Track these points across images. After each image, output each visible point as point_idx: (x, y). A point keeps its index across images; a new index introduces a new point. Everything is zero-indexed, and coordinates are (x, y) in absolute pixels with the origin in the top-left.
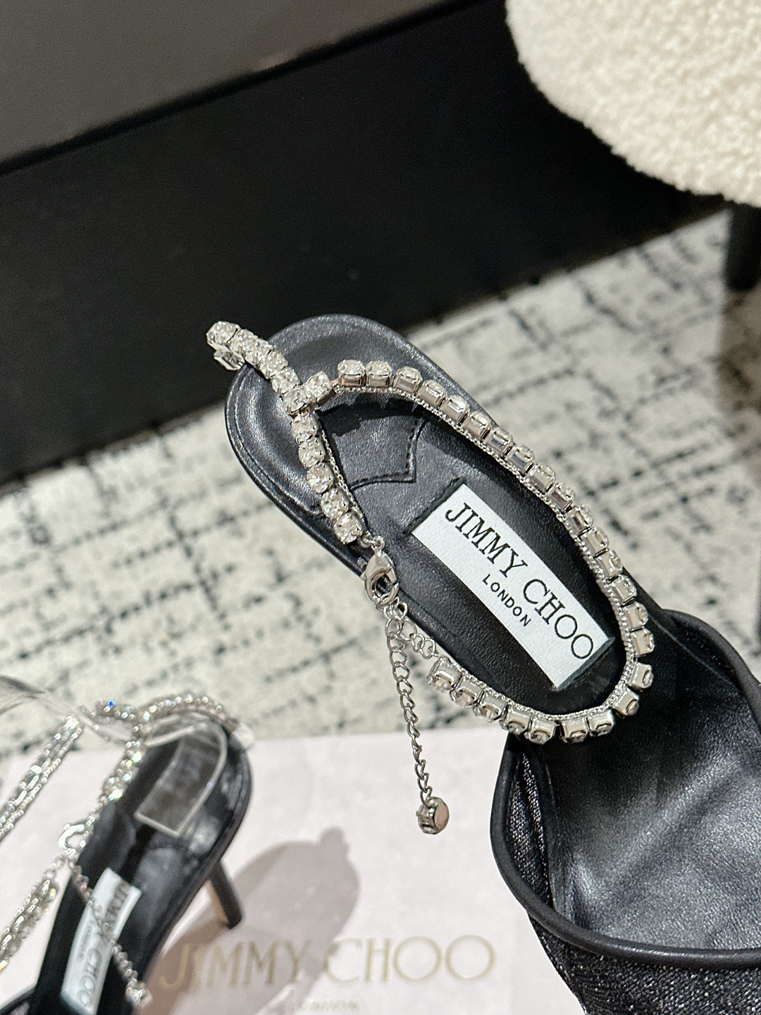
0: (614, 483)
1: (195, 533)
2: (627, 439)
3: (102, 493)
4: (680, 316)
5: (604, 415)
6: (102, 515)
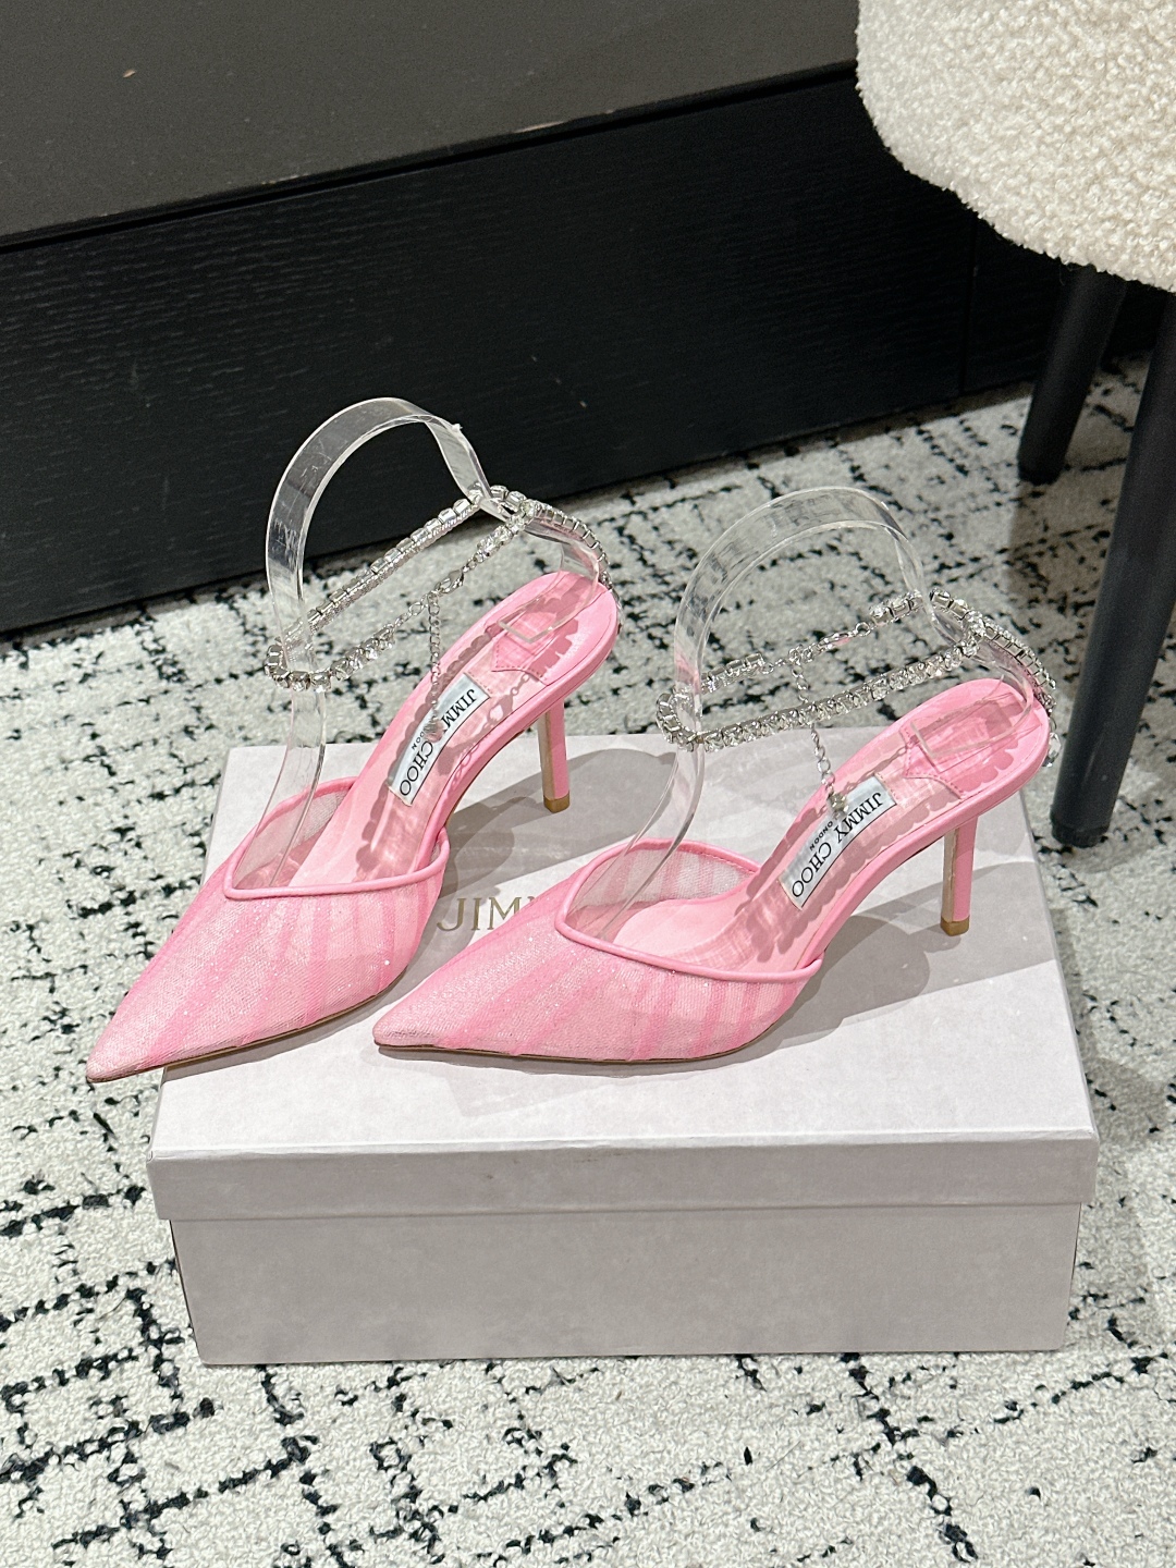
2: (902, 626)
3: (246, 632)
4: (968, 501)
5: (876, 599)
6: (246, 655)
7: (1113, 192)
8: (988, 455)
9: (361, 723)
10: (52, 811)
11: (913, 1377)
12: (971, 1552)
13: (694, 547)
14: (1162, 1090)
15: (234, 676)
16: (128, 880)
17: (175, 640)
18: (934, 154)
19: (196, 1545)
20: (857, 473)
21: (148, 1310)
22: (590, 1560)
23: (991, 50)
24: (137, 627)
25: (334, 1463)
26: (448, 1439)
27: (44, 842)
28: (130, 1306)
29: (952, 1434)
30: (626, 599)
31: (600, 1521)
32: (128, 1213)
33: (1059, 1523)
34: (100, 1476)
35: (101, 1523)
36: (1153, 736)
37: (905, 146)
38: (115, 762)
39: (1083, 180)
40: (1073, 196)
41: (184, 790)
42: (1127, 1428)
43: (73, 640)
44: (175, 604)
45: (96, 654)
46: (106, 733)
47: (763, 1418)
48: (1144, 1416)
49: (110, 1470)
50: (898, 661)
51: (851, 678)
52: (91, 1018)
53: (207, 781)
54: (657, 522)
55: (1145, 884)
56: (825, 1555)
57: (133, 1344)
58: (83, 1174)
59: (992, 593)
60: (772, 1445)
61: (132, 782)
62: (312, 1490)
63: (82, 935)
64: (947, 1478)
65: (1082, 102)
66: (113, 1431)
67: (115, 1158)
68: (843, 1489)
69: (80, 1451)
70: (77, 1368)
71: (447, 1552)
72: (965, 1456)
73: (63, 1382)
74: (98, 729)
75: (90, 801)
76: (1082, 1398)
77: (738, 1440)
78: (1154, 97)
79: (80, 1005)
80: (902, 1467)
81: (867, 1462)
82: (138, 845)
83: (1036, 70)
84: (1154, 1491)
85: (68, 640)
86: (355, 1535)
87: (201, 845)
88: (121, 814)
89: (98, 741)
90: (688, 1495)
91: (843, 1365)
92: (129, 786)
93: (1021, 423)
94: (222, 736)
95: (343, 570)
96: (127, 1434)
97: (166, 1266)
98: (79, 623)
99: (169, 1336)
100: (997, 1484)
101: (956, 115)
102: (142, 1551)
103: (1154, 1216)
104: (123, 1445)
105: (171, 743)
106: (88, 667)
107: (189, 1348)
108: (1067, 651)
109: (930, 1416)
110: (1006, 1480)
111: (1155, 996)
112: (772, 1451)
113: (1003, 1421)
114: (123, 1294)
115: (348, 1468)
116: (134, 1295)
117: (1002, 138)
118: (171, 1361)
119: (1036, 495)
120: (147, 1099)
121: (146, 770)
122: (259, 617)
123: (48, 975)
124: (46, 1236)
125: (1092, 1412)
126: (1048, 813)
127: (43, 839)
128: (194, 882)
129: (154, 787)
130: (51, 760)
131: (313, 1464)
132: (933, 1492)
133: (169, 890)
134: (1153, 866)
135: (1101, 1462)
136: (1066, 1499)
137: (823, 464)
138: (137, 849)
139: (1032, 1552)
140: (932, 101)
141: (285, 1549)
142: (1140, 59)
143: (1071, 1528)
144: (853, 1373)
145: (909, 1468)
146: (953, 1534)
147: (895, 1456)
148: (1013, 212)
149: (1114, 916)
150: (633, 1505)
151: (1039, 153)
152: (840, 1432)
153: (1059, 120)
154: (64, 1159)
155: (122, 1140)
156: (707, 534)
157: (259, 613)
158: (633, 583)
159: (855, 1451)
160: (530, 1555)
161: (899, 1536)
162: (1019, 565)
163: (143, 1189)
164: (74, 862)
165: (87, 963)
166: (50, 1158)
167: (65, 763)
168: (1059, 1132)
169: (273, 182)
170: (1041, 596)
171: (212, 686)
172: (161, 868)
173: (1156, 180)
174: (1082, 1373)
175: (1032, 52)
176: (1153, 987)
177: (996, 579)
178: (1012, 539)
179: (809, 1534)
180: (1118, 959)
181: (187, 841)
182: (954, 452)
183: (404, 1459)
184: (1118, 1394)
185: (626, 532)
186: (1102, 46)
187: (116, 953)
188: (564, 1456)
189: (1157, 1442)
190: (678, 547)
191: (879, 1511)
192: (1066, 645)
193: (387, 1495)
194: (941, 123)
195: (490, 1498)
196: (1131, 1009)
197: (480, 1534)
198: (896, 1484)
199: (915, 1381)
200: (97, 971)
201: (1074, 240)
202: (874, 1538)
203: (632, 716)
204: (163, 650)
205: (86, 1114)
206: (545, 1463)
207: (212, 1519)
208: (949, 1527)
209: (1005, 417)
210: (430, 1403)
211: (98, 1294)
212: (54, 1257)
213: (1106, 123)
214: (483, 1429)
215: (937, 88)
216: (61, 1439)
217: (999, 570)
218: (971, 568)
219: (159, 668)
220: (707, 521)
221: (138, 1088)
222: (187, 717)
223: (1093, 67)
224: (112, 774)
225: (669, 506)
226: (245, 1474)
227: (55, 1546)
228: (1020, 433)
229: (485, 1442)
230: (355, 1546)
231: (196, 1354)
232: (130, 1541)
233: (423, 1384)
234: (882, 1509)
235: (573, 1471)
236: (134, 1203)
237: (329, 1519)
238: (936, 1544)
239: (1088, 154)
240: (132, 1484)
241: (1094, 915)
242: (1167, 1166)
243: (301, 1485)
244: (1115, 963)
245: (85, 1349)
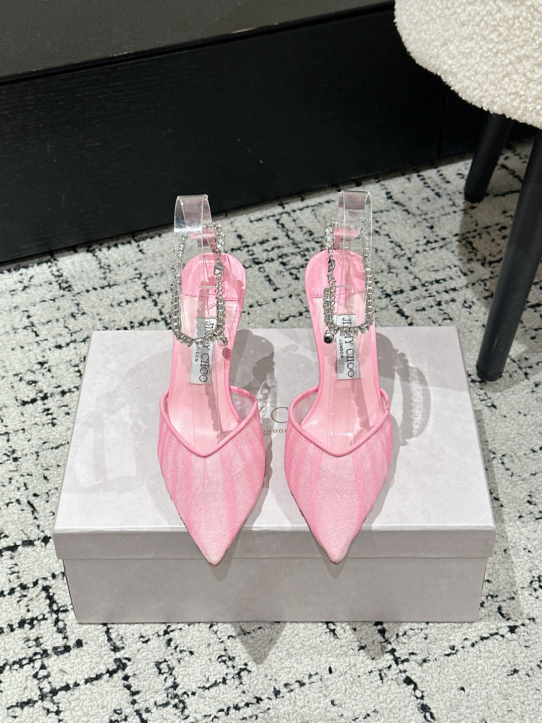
0: (402, 292)
1: (159, 294)
2: (409, 271)
3: (101, 267)
4: (441, 210)
5: (397, 257)
6: (101, 279)
7: (515, 81)
8: (451, 188)
9: (155, 314)
10: (9, 353)
11: (407, 633)
12: (432, 717)
13: (312, 230)
14: (525, 498)
15: (95, 289)
16: (44, 388)
17: (67, 270)
18: (431, 58)
19: (73, 709)
20: (389, 195)
21: (52, 596)
22: (256, 719)
23: (459, 11)
24: (49, 264)
25: (138, 671)
26: (192, 660)
27: (5, 368)
28: (44, 594)
29: (425, 661)
30: (280, 255)
31: (262, 700)
32: (43, 549)
33: (473, 704)
34: (29, 675)
35: (29, 698)
36: (525, 327)
37: (417, 52)
38: (38, 330)
39: (501, 75)
40: (496, 82)
41: (71, 344)
42: (505, 660)
43: (19, 269)
44: (67, 253)
45: (30, 276)
46: (34, 315)
47: (337, 652)
48: (513, 653)
49: (34, 673)
50: (407, 288)
51: (385, 296)
52: (26, 455)
53: (82, 340)
54: (295, 217)
55: (518, 398)
56: (365, 718)
57: (45, 612)
58: (22, 530)
59: (450, 255)
60: (342, 665)
61: (46, 340)
62: (128, 683)
63: (22, 414)
64: (422, 682)
65: (501, 38)
66: (35, 654)
67: (37, 522)
68: (374, 687)
69: (20, 663)
70: (19, 623)
71: (190, 714)
72: (430, 671)
73: (12, 630)
74: (31, 313)
75: (26, 349)
76: (485, 645)
77: (326, 662)
78: (536, 38)
79: (21, 448)
80: (401, 676)
81: (385, 674)
82: (49, 371)
83: (480, 21)
84: (517, 689)
85: (17, 269)
86: (148, 705)
87: (79, 371)
88: (41, 355)
89: (31, 319)
90: (302, 688)
91: (375, 627)
92: (45, 342)
93: (466, 173)
94: (89, 318)
95: (147, 238)
96: (42, 655)
97: (61, 575)
98: (22, 261)
99: (62, 609)
100: (445, 685)
101: (442, 40)
102: (48, 711)
103: (520, 558)
104: (40, 661)
105: (65, 321)
106: (26, 283)
107: (71, 615)
108: (485, 285)
109: (415, 652)
110: (449, 683)
111: (522, 453)
112: (342, 668)
113: (448, 655)
114: (40, 588)
115: (145, 673)
116: (46, 589)
117: (463, 53)
118: (63, 621)
119: (473, 208)
120: (52, 494)
121: (53, 334)
122: (107, 260)
123: (6, 433)
124: (5, 560)
125: (489, 651)
126: (475, 363)
127: (4, 367)
128: (75, 389)
129: (57, 342)
130: (8, 328)
131: (128, 671)
132: (415, 688)
133: (63, 393)
134: (523, 390)
135: (493, 675)
136: (477, 692)
137: (374, 190)
138: (48, 373)
139: (460, 718)
140: (430, 32)
141: (115, 711)
142: (530, 19)
143: (479, 706)
144: (379, 631)
145: (405, 677)
146: (424, 708)
147: (398, 671)
148: (468, 88)
149: (504, 413)
150: (277, 693)
151: (481, 61)
152: (373, 659)
153: (491, 46)
154: (13, 522)
155: (40, 514)
156: (318, 224)
157: (107, 258)
158: (283, 247)
159: (380, 668)
160: (229, 716)
161: (400, 709)
162: (464, 242)
163: (50, 538)
164: (19, 378)
165: (25, 428)
166: (7, 522)
167: (15, 330)
168: (478, 526)
169: (115, 55)
170: (474, 258)
171: (85, 293)
172: (60, 382)
173: (536, 76)
174: (485, 633)
175: (479, 13)
176: (522, 448)
177: (453, 249)
178: (461, 229)
179: (358, 707)
180: (505, 434)
181: (72, 369)
182: (435, 186)
183: (171, 669)
184: (502, 643)
185: (280, 222)
186: (512, 12)
187: (39, 423)
188: (245, 669)
189: (519, 666)
190: (305, 230)
191: (390, 697)
192: (485, 281)
193: (163, 686)
194: (435, 43)
195: (210, 689)
196: (511, 459)
197: (206, 705)
198: (398, 684)
199: (408, 636)
200: (30, 432)
201: (496, 103)
202: (388, 710)
203: (282, 312)
204: (61, 276)
205: (24, 501)
206: (236, 672)
207: (81, 697)
208: (422, 705)
209: (459, 170)
210: (183, 643)
211: (29, 588)
212: (8, 570)
213: (513, 49)
214: (207, 655)
215: (433, 27)
216: (11, 657)
217: (454, 245)
218: (441, 243)
219: (60, 284)
220: (318, 218)
221: (48, 489)
222: (73, 309)
223: (507, 21)
224: (37, 335)
225: (301, 210)
226: (97, 675)
227: (8, 709)
228: (466, 177)
229: (209, 661)
230: (148, 710)
231: (74, 618)
232: (43, 707)
233: (180, 633)
234: (392, 696)
235: (249, 676)
236: (46, 544)
237: (136, 697)
238: (417, 713)
239: (504, 63)
240: (44, 679)
241: (495, 413)
242: (526, 534)
243: (123, 681)
244: (504, 436)
245: (23, 614)
